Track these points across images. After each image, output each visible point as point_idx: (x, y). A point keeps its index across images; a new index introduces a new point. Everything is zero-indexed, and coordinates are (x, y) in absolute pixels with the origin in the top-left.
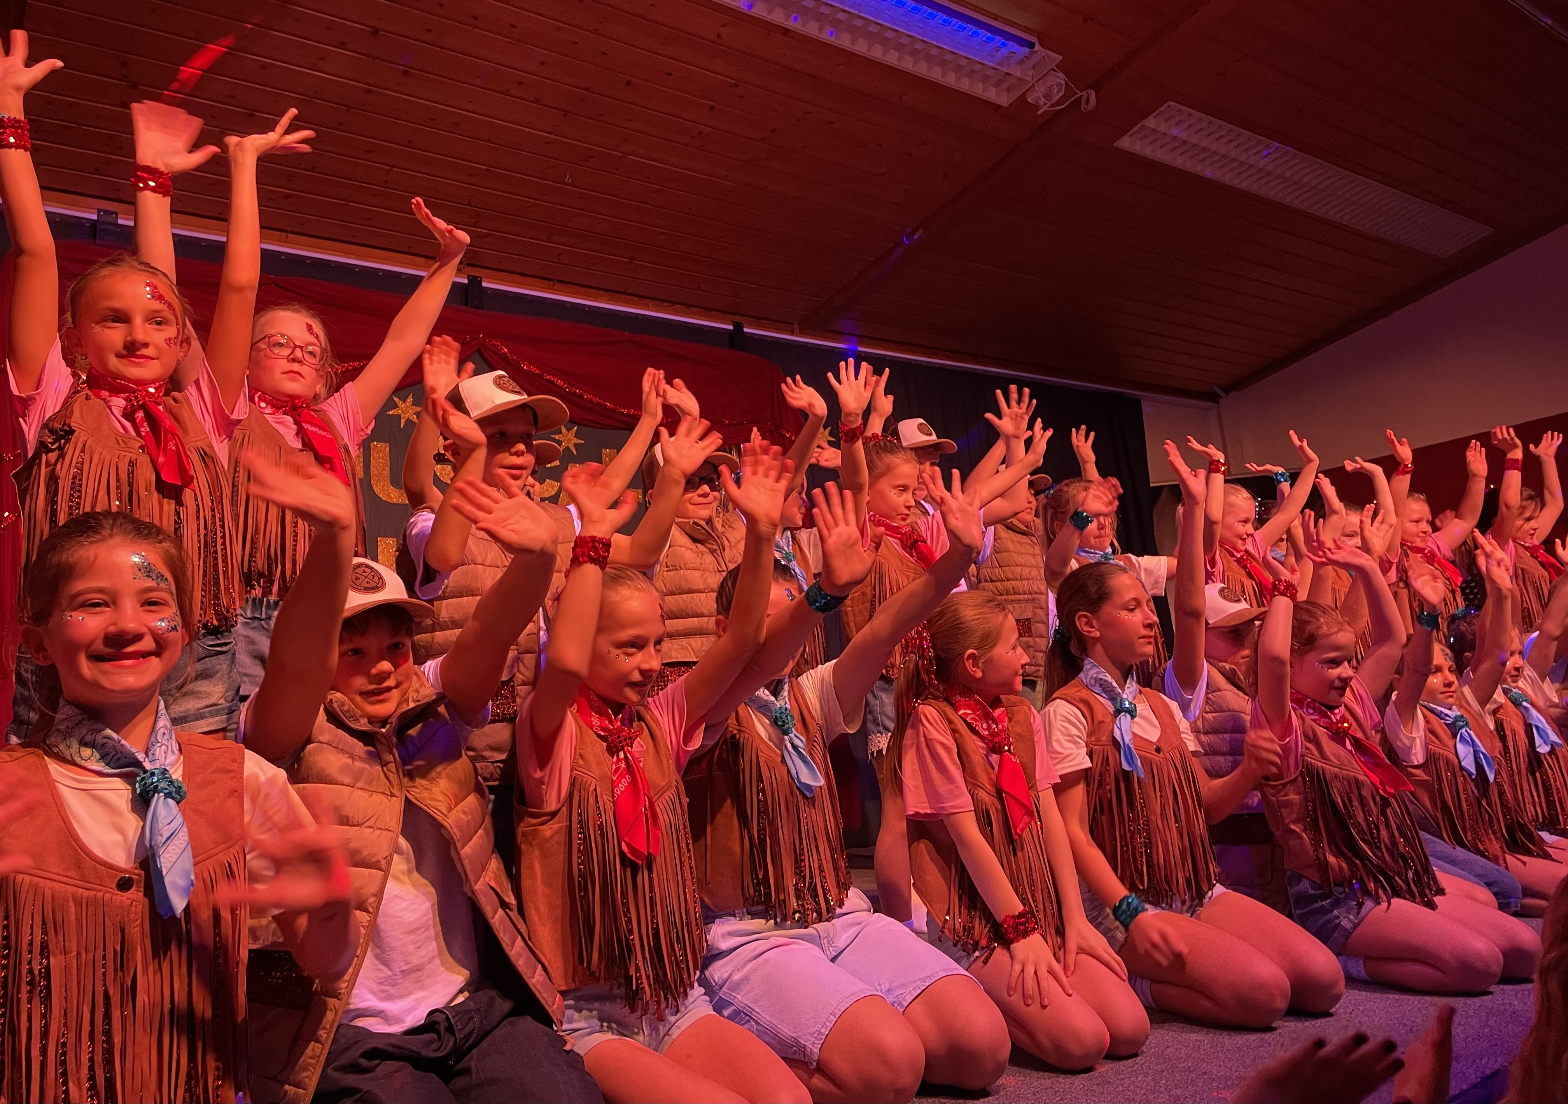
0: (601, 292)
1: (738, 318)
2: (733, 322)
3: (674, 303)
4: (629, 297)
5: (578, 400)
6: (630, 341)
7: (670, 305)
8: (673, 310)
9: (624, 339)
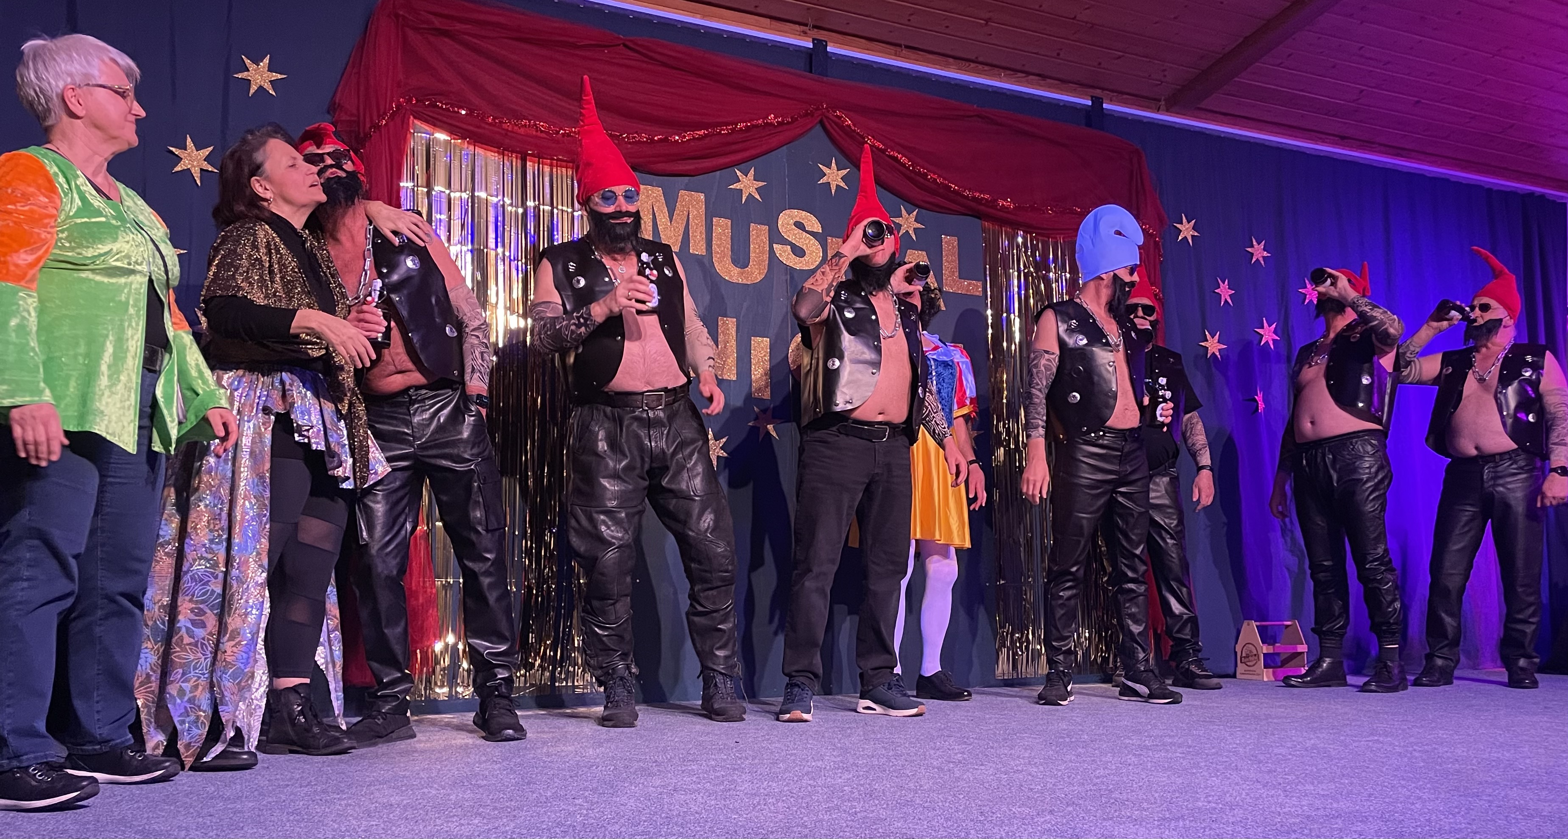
0: (951, 60)
1: (1099, 93)
2: (1093, 97)
3: (1028, 73)
4: (980, 67)
5: (922, 180)
6: (978, 116)
7: (1024, 75)
8: (1027, 81)
9: (972, 114)
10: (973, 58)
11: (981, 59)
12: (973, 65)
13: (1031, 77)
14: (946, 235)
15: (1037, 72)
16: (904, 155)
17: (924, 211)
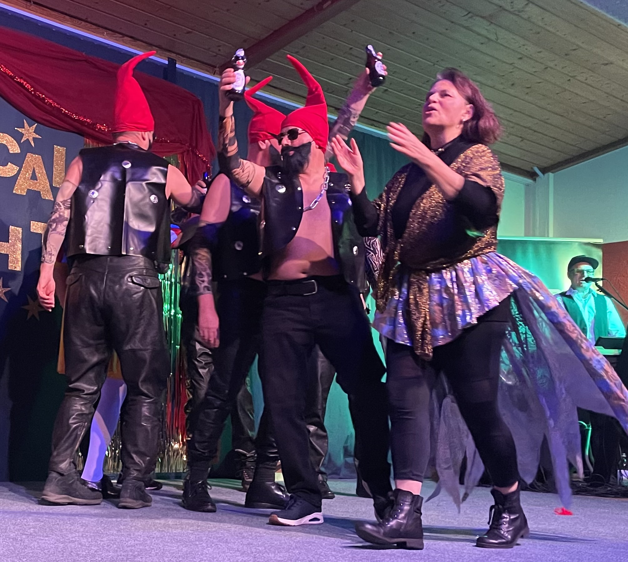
0: (67, 17)
1: (173, 56)
2: (169, 58)
3: (124, 35)
4: (89, 25)
5: (41, 103)
6: (86, 61)
7: (121, 36)
8: (123, 41)
9: (80, 58)
10: (84, 18)
11: (89, 20)
12: (83, 23)
13: (126, 38)
14: (58, 145)
15: (130, 35)
16: (28, 83)
17: (42, 126)
